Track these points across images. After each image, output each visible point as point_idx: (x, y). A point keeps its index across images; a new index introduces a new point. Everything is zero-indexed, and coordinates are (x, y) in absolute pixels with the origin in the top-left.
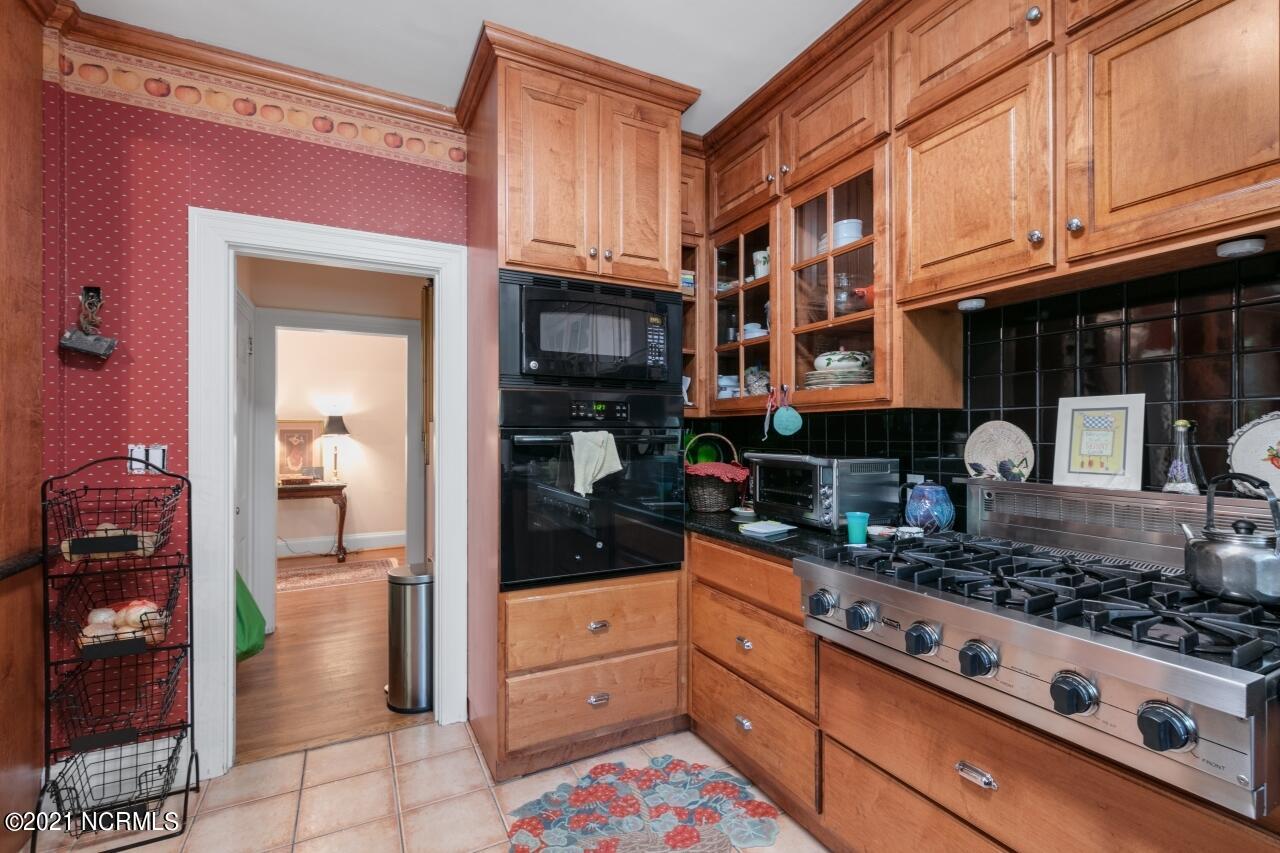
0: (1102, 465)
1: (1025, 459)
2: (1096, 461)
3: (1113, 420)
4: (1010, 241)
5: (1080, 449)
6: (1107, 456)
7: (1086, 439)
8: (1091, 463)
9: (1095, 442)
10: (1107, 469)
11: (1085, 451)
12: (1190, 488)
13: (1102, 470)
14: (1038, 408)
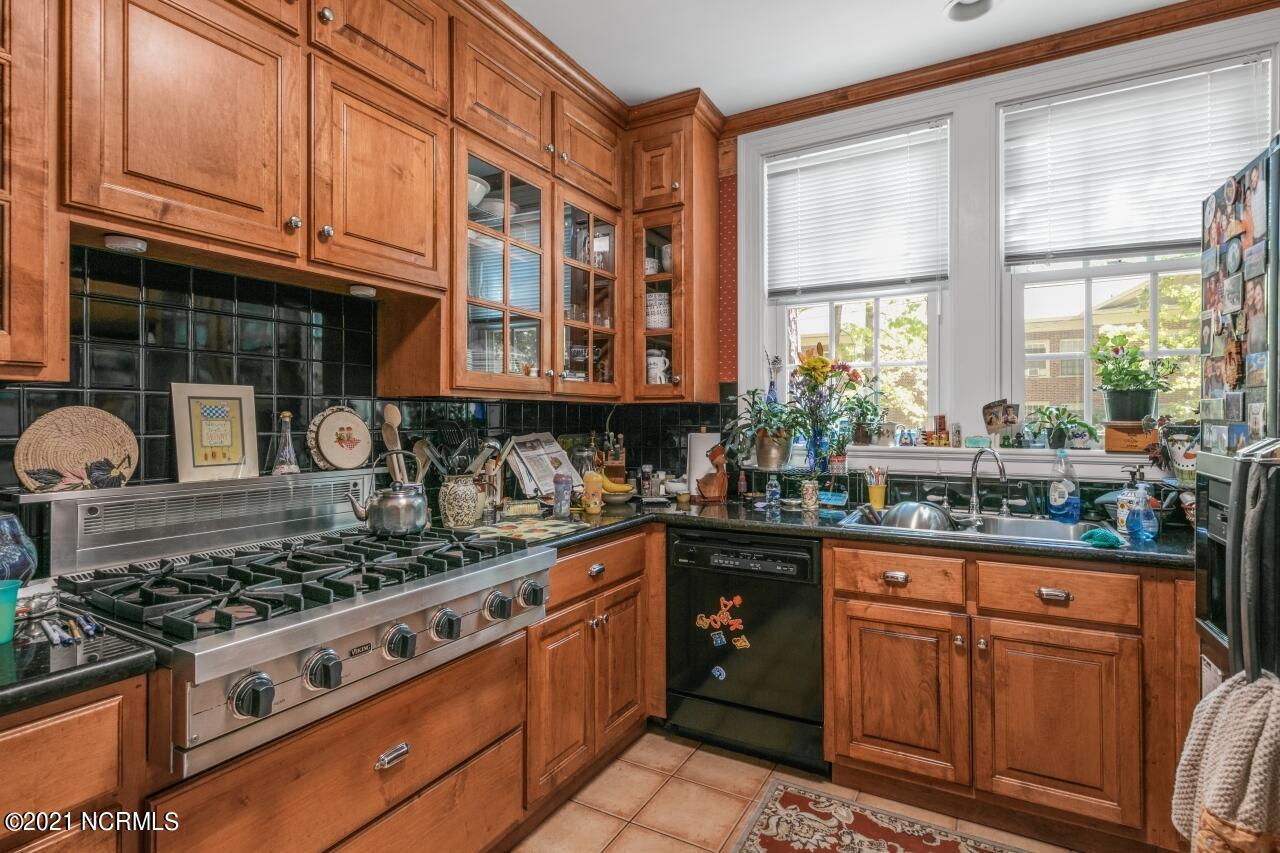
0: (224, 455)
1: (129, 457)
2: (219, 452)
3: (228, 409)
4: (260, 210)
5: (201, 441)
6: (228, 447)
7: (206, 429)
8: (214, 455)
9: (217, 432)
10: (229, 459)
11: (206, 442)
12: (295, 468)
13: (224, 461)
14: (142, 393)
